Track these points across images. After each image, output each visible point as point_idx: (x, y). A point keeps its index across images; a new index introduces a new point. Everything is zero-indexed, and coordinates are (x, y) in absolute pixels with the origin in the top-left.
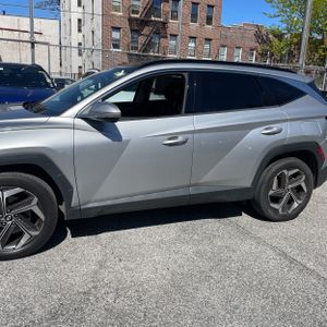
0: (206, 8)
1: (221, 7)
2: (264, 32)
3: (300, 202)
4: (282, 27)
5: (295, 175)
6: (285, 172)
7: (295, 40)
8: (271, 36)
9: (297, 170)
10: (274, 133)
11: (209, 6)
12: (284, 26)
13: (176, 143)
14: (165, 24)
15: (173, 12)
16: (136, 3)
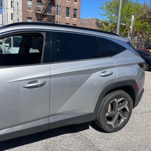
1: (80, 10)
2: (100, 22)
3: (125, 118)
5: (122, 102)
6: (116, 100)
7: (114, 26)
8: (103, 24)
9: (123, 98)
10: (108, 75)
11: (74, 9)
12: (109, 19)
14: (54, 17)
15: (57, 11)
16: (39, 6)
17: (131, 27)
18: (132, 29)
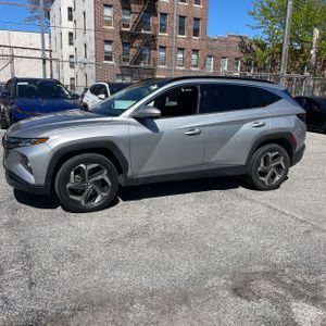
0: (193, 22)
1: (206, 19)
2: (247, 43)
3: (281, 176)
6: (269, 154)
7: (277, 50)
8: (254, 46)
9: (277, 153)
11: (195, 19)
12: (267, 36)
13: (194, 134)
14: (154, 37)
15: (162, 25)
16: (126, 17)
17: (312, 52)
18: (314, 56)
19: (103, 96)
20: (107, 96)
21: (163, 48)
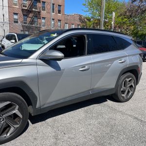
1: (64, 6)
2: (83, 18)
3: (132, 92)
4: (90, 16)
6: (127, 79)
8: (85, 20)
9: (131, 78)
11: (59, 5)
14: (39, 12)
15: (43, 7)
16: (25, 2)
17: (112, 23)
18: (113, 25)
19: (14, 41)
20: (16, 41)
21: (44, 18)
